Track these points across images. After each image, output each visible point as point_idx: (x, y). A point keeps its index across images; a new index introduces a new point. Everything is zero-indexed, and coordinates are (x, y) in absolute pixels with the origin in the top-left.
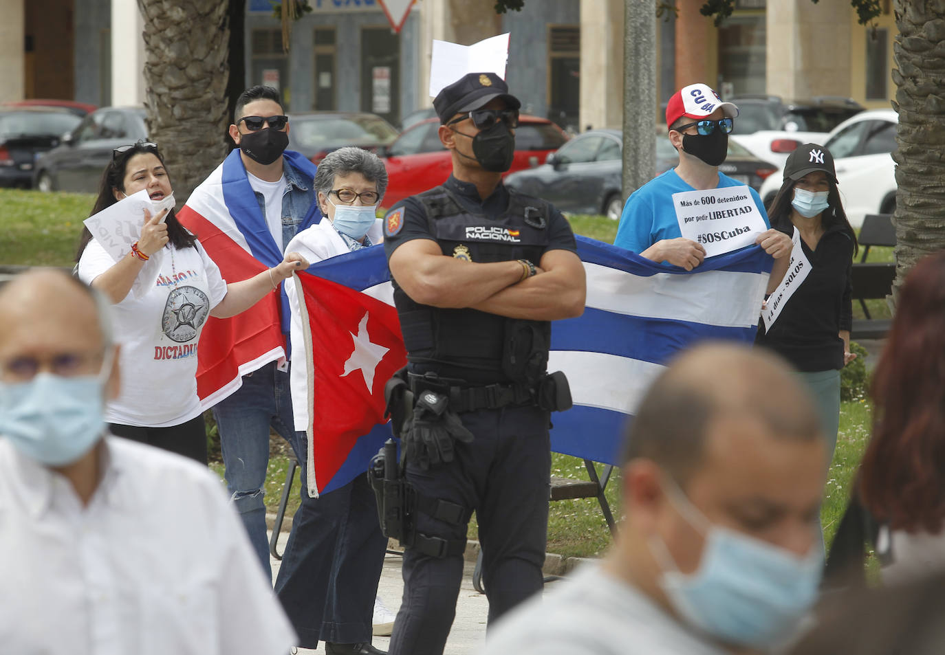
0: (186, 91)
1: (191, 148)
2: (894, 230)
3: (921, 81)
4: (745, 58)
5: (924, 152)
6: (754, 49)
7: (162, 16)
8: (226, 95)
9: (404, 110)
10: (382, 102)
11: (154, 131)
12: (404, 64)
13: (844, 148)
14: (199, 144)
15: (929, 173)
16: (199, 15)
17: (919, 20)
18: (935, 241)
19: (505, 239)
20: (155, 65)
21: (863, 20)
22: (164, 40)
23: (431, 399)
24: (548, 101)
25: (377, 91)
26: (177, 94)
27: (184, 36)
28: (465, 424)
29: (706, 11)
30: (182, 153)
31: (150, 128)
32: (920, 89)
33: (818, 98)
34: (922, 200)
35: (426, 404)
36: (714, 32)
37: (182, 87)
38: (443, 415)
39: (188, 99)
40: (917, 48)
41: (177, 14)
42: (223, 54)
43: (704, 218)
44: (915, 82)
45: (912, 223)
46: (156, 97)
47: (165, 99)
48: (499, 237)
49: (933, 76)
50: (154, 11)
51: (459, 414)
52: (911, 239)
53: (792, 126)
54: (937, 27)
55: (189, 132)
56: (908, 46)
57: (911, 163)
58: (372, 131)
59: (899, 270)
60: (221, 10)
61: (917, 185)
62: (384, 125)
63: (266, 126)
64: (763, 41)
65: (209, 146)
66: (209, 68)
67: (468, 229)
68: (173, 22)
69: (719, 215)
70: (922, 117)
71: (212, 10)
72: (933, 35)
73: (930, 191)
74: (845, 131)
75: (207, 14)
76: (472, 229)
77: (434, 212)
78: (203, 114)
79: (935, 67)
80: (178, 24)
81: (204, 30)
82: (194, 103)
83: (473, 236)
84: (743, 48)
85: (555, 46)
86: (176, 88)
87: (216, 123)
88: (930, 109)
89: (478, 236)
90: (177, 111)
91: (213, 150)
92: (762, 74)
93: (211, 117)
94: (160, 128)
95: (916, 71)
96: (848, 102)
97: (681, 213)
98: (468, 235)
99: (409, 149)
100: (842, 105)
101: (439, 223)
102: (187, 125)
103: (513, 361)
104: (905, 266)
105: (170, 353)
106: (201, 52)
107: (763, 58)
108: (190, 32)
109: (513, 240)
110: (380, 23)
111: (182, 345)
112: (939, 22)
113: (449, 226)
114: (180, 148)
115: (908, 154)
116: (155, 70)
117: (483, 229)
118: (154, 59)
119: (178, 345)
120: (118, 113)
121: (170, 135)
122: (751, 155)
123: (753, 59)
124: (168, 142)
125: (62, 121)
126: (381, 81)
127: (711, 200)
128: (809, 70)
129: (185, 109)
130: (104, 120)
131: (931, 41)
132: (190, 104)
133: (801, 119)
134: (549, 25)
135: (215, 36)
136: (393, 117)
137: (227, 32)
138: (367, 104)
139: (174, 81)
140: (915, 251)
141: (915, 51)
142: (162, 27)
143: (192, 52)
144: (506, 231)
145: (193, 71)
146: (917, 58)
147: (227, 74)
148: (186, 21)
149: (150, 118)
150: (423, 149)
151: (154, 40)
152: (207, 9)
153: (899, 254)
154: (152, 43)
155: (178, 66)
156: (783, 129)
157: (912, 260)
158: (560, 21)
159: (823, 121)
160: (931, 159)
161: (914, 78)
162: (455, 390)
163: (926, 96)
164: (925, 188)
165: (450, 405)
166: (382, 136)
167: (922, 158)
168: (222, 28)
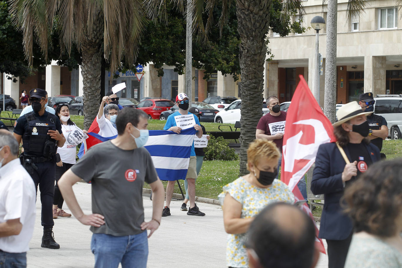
0: (91, 93)
1: (92, 105)
2: (240, 124)
3: (246, 93)
4: (213, 88)
5: (247, 108)
6: (215, 86)
7: (87, 77)
8: (100, 94)
9: (140, 98)
10: (136, 96)
11: (85, 101)
12: (141, 88)
13: (233, 107)
14: (94, 104)
15: (248, 113)
16: (95, 77)
17: (246, 80)
18: (249, 127)
19: (45, 126)
20: (85, 87)
21: (235, 81)
22: (87, 82)
23: (28, 160)
24: (171, 96)
25: (135, 94)
26: (89, 94)
27: (91, 81)
28: (36, 165)
29: (204, 78)
30: (90, 106)
31: (84, 101)
32: (246, 95)
33: (228, 96)
34: (246, 118)
35: (27, 161)
36: (207, 82)
37: (91, 92)
38: (31, 163)
39: (92, 95)
40: (245, 86)
41: (90, 77)
42: (100, 85)
43: (182, 121)
44: (245, 93)
45: (244, 123)
46: (85, 94)
47: (87, 95)
48: (43, 125)
49: (249, 92)
50: (85, 76)
51: (35, 163)
52: (244, 126)
53: (222, 102)
54: (250, 82)
55: (92, 102)
56: (243, 86)
57: (244, 110)
58: (133, 102)
59: (241, 133)
60: (99, 76)
61: (245, 115)
62: (136, 101)
63: (115, 100)
64: (217, 84)
65: (96, 105)
66: (96, 88)
67: (36, 124)
68: (89, 78)
69: (185, 120)
70: (246, 101)
71: (97, 76)
72: (249, 84)
73: (248, 116)
74: (233, 103)
75: (96, 77)
76: (37, 123)
77: (29, 119)
78: (95, 98)
79: (249, 90)
80: (90, 79)
81: (96, 80)
82: (94, 95)
83: (37, 125)
84: (212, 86)
85: (173, 85)
86: (89, 93)
87: (98, 100)
88: (248, 99)
89: (38, 125)
90: (90, 97)
91: (97, 106)
92: (216, 91)
93: (97, 99)
94: (86, 101)
95: (245, 91)
96: (234, 98)
97: (176, 120)
98: (36, 125)
99: (141, 106)
100: (233, 98)
101: (30, 122)
102: (92, 100)
103: (45, 153)
104: (242, 132)
105: (70, 147)
106: (95, 85)
107: (217, 88)
108: (92, 81)
109: (47, 126)
110: (136, 79)
111: (73, 145)
112: (250, 81)
113: (32, 123)
114: (90, 105)
115: (244, 108)
116: (85, 88)
117: (40, 123)
118: (85, 86)
119: (72, 145)
120: (80, 98)
121: (88, 102)
122: (214, 108)
123: (215, 88)
124: (88, 104)
125: (68, 99)
126: (136, 92)
127: (184, 117)
128: (226, 91)
129: (91, 97)
130: (76, 99)
131: (248, 85)
132: (92, 96)
133: (224, 101)
134: (171, 80)
135: (98, 81)
136: (138, 99)
137: (101, 81)
138: (133, 96)
139: (89, 91)
140: (244, 129)
141: (245, 87)
142: (87, 79)
143: (93, 85)
144: (45, 124)
145: (93, 89)
146: (245, 88)
147: (100, 89)
148: (92, 78)
149: (84, 99)
150: (144, 106)
151: (85, 82)
152: (96, 76)
153: (241, 129)
154: (84, 83)
155: (90, 88)
156: (220, 103)
157: (244, 131)
158: (174, 79)
159: (229, 102)
160: (248, 110)
161: (245, 92)
162: (34, 158)
163: (247, 96)
164: (247, 116)
165: (32, 161)
166: (135, 103)
167: (246, 109)
168: (99, 80)
